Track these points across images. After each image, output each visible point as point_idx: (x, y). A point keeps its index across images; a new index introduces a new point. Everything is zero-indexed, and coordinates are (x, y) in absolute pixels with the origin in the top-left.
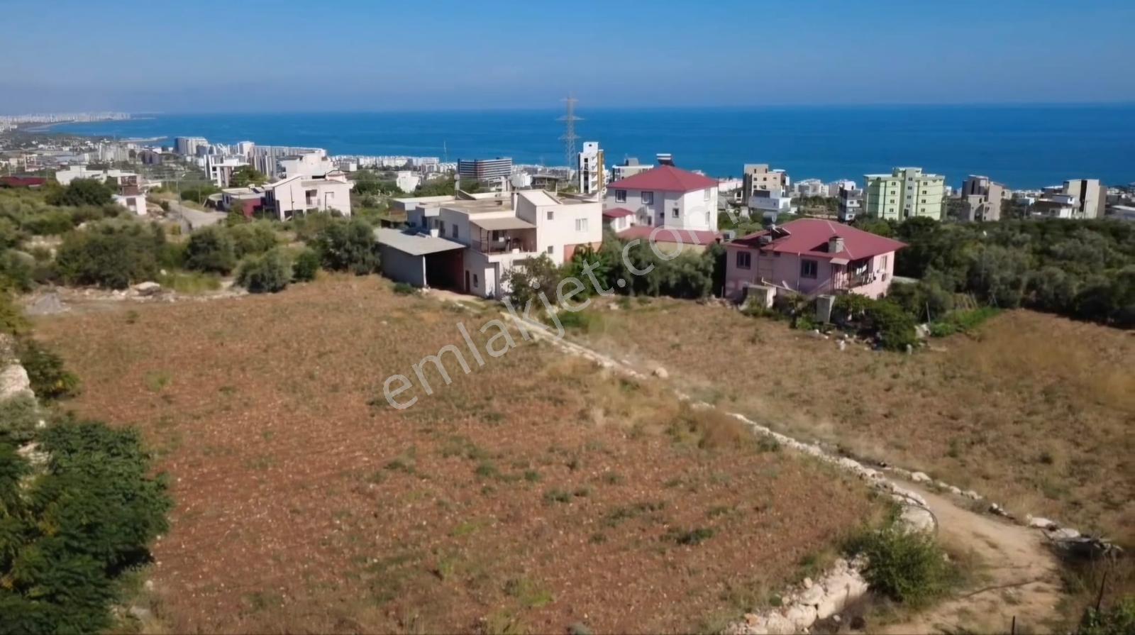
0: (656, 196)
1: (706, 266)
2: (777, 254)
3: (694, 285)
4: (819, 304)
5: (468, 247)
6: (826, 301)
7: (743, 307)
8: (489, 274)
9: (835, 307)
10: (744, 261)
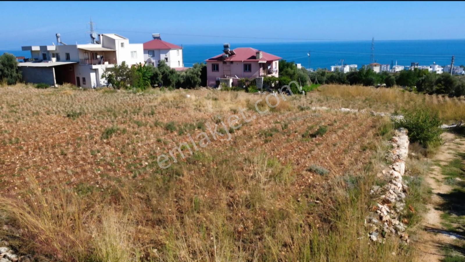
0: (156, 53)
1: (197, 72)
2: (232, 62)
3: (192, 82)
4: (257, 80)
5: (78, 63)
6: (260, 79)
7: (219, 88)
8: (93, 75)
9: (264, 82)
10: (215, 68)
